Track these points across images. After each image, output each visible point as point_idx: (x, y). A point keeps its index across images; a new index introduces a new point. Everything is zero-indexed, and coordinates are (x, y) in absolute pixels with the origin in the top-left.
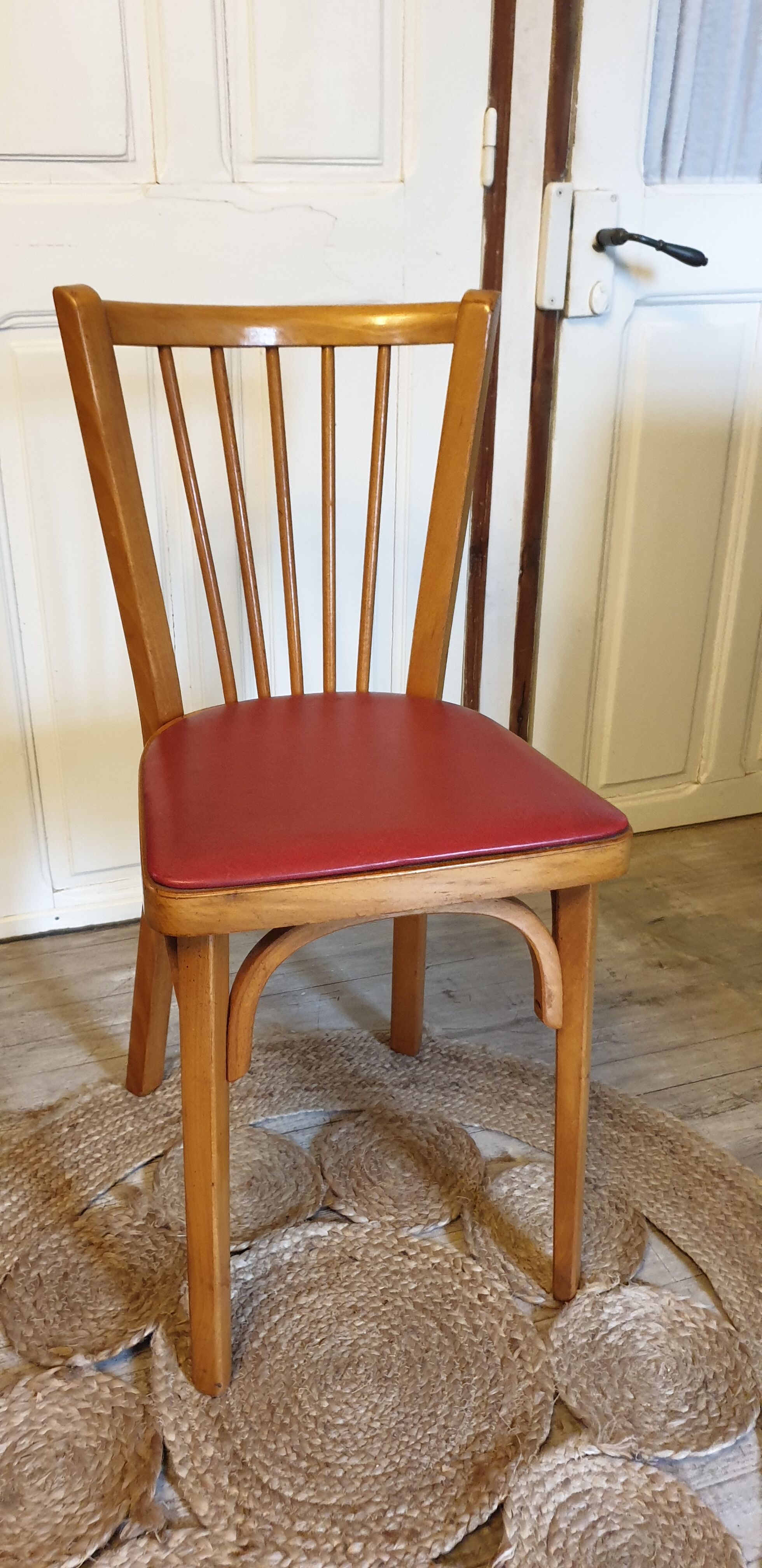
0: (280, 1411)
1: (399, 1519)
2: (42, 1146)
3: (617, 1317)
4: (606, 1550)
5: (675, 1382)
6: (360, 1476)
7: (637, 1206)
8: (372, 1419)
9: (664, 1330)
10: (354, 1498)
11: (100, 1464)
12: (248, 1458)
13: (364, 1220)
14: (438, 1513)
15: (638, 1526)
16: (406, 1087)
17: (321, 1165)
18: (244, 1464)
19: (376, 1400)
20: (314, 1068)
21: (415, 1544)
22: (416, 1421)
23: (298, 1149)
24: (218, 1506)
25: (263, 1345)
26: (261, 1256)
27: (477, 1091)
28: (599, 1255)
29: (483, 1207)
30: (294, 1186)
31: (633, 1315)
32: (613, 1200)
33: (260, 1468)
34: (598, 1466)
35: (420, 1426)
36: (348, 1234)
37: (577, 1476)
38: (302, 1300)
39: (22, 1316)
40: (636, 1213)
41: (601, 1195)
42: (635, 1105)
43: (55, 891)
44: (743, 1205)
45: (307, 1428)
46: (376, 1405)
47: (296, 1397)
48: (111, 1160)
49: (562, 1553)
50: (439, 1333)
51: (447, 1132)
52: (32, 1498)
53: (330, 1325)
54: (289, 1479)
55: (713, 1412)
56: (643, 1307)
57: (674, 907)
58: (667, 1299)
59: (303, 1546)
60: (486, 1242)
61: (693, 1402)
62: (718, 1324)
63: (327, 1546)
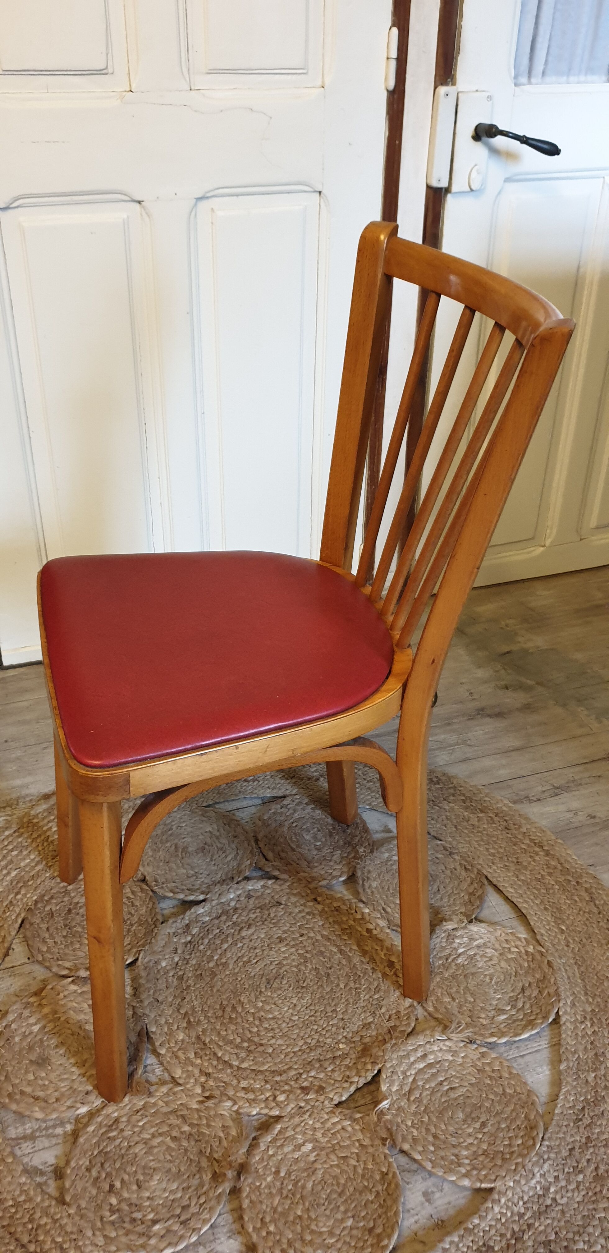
0: (229, 1009)
1: (310, 1079)
3: (464, 945)
4: (448, 1099)
5: (503, 989)
6: (284, 1052)
7: (479, 867)
8: (292, 1014)
9: (496, 954)
10: (280, 1066)
12: (207, 1041)
13: (286, 877)
14: (337, 1076)
15: (471, 1084)
17: (255, 837)
18: (205, 1044)
19: (295, 1002)
21: (322, 1095)
23: (238, 822)
24: (188, 1071)
25: (217, 965)
26: (214, 905)
27: (368, 782)
28: (452, 902)
29: (371, 868)
30: (235, 850)
31: (475, 943)
32: (463, 862)
33: (215, 1046)
34: (447, 1046)
35: (325, 1018)
36: (275, 887)
37: (433, 1052)
38: (244, 933)
39: (39, 937)
40: (479, 873)
41: (454, 859)
42: (481, 793)
44: (555, 868)
45: (248, 1020)
46: (295, 1005)
47: (240, 1000)
49: (419, 1100)
50: (339, 955)
53: (263, 950)
54: (236, 1054)
55: (528, 1009)
56: (482, 938)
57: (519, 642)
58: (499, 932)
59: (246, 1096)
60: (372, 892)
61: (514, 1003)
62: (534, 948)
63: (263, 1097)
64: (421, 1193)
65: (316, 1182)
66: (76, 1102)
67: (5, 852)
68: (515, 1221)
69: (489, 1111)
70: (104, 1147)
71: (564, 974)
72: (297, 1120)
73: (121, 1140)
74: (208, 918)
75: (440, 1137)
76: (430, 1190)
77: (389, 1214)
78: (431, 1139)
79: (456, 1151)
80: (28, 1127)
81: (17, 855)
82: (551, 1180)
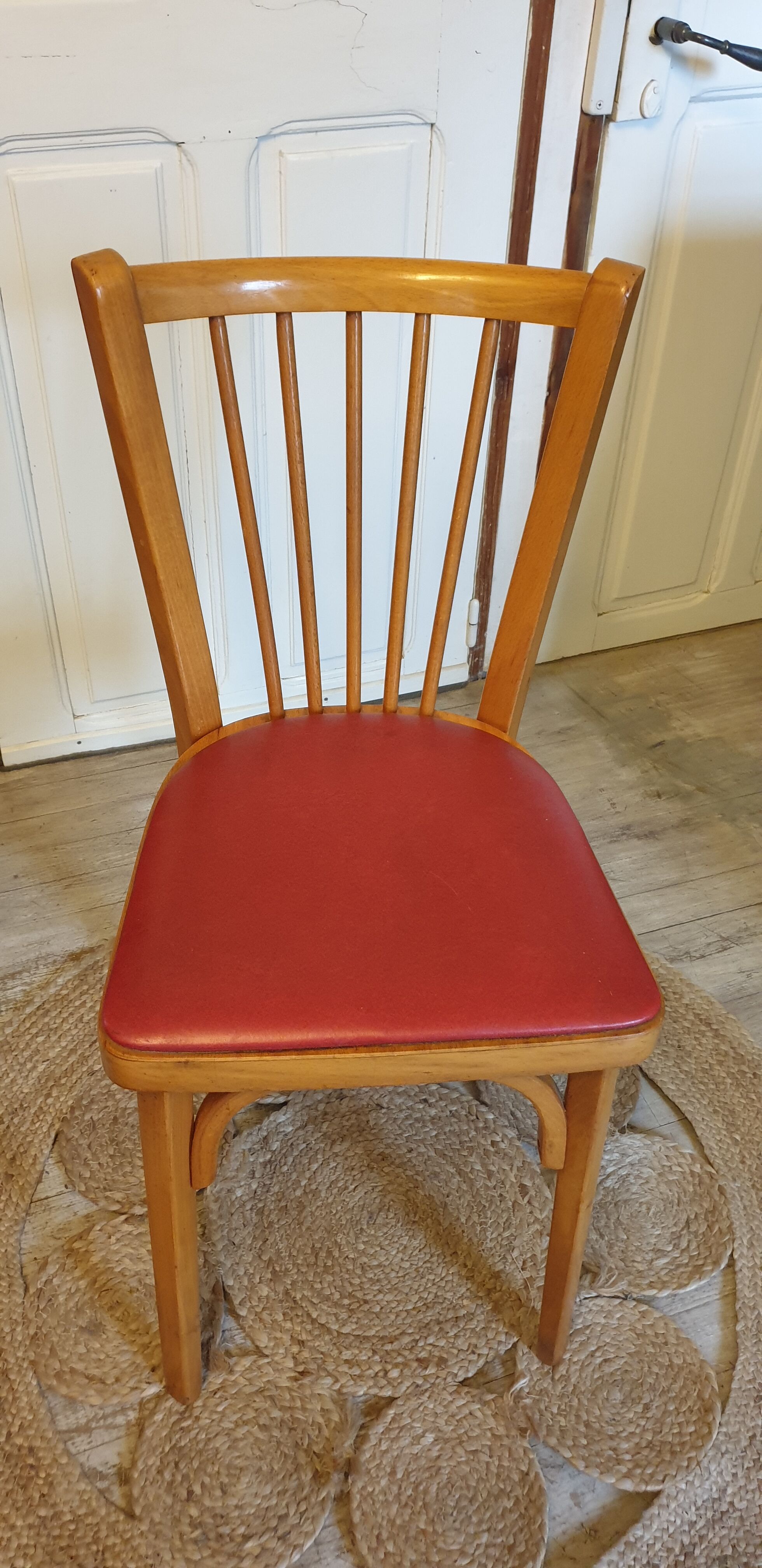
0: (323, 1254)
3: (614, 1162)
4: (602, 1374)
5: (662, 1222)
6: (395, 1311)
8: (402, 1260)
9: (654, 1174)
10: (391, 1330)
12: (299, 1296)
14: (461, 1343)
18: (295, 1302)
19: (405, 1242)
21: (444, 1369)
24: (276, 1338)
25: (305, 1192)
26: (298, 1109)
31: (628, 1160)
33: (308, 1304)
34: (598, 1306)
37: (580, 1315)
43: (75, 717)
44: (726, 1054)
45: (347, 1269)
46: (406, 1247)
47: (336, 1241)
50: (458, 1177)
53: (362, 1172)
54: (335, 1314)
55: (693, 1251)
56: (637, 1153)
57: (675, 728)
58: (658, 1146)
59: (350, 1372)
60: (497, 1090)
61: (676, 1241)
62: (701, 1168)
63: (371, 1372)
64: (568, 1494)
65: (441, 1484)
66: (140, 1381)
67: (28, 1037)
68: (684, 1531)
69: (653, 1388)
70: (177, 1441)
71: (739, 1203)
72: (413, 1403)
73: (197, 1431)
74: (291, 1129)
75: (594, 1425)
76: (579, 1491)
77: (532, 1528)
78: (582, 1429)
79: (614, 1444)
80: (82, 1417)
82: (728, 1478)
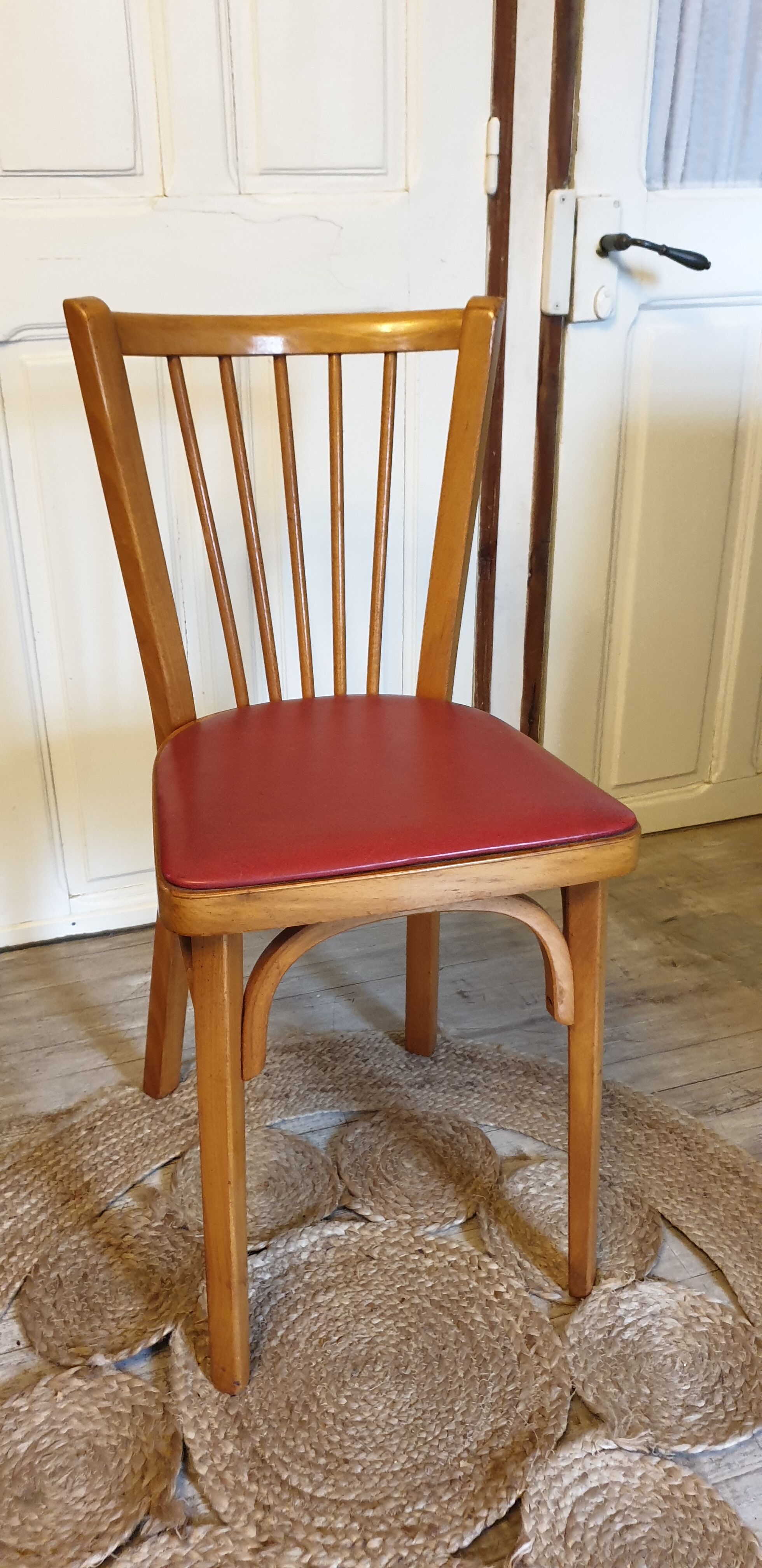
0: (298, 1409)
1: (418, 1515)
2: (60, 1148)
3: (633, 1313)
4: (623, 1544)
5: (691, 1376)
6: (379, 1472)
7: (652, 1202)
8: (389, 1415)
9: (679, 1325)
10: (373, 1494)
11: (121, 1461)
12: (267, 1455)
13: (380, 1219)
14: (456, 1508)
15: (656, 1519)
16: (422, 1086)
17: (337, 1165)
18: (263, 1461)
19: (394, 1397)
20: (329, 1069)
21: (434, 1539)
22: (434, 1417)
23: (313, 1149)
24: (237, 1503)
25: (281, 1343)
26: (278, 1256)
27: (492, 1090)
28: (615, 1252)
29: (499, 1205)
30: (311, 1186)
31: (649, 1310)
32: (629, 1197)
33: (279, 1465)
34: (616, 1460)
35: (438, 1422)
36: (365, 1233)
37: (595, 1470)
38: (320, 1299)
39: (42, 1316)
40: (651, 1209)
41: (616, 1192)
42: (648, 1102)
43: (71, 897)
45: (326, 1425)
46: (394, 1402)
47: (314, 1395)
48: (129, 1162)
49: (580, 1547)
50: (456, 1329)
51: (462, 1131)
52: (53, 1496)
53: (348, 1323)
54: (308, 1476)
55: (730, 1406)
56: (658, 1303)
57: (686, 906)
58: (683, 1295)
59: (322, 1541)
60: (501, 1239)
61: (709, 1397)
62: (734, 1319)
63: (347, 1542)
66: (82, 1551)
69: (683, 1559)
74: (269, 1276)
81: (12, 1198)
